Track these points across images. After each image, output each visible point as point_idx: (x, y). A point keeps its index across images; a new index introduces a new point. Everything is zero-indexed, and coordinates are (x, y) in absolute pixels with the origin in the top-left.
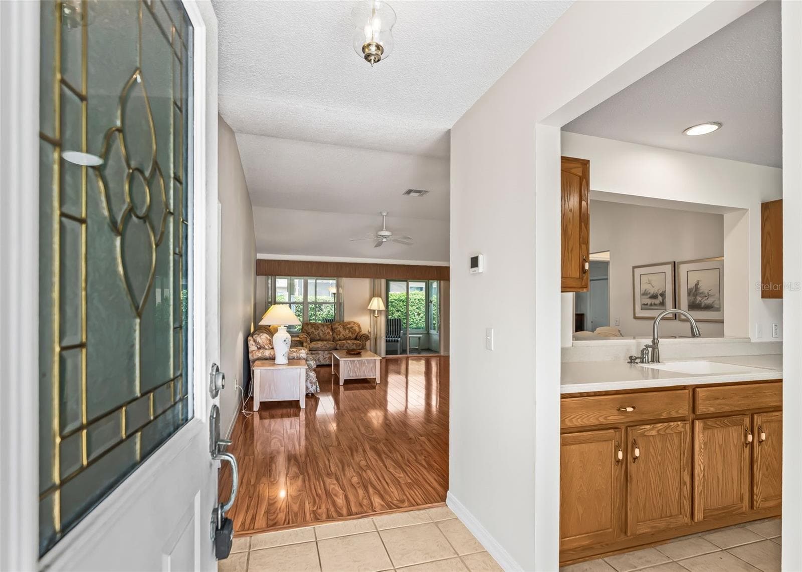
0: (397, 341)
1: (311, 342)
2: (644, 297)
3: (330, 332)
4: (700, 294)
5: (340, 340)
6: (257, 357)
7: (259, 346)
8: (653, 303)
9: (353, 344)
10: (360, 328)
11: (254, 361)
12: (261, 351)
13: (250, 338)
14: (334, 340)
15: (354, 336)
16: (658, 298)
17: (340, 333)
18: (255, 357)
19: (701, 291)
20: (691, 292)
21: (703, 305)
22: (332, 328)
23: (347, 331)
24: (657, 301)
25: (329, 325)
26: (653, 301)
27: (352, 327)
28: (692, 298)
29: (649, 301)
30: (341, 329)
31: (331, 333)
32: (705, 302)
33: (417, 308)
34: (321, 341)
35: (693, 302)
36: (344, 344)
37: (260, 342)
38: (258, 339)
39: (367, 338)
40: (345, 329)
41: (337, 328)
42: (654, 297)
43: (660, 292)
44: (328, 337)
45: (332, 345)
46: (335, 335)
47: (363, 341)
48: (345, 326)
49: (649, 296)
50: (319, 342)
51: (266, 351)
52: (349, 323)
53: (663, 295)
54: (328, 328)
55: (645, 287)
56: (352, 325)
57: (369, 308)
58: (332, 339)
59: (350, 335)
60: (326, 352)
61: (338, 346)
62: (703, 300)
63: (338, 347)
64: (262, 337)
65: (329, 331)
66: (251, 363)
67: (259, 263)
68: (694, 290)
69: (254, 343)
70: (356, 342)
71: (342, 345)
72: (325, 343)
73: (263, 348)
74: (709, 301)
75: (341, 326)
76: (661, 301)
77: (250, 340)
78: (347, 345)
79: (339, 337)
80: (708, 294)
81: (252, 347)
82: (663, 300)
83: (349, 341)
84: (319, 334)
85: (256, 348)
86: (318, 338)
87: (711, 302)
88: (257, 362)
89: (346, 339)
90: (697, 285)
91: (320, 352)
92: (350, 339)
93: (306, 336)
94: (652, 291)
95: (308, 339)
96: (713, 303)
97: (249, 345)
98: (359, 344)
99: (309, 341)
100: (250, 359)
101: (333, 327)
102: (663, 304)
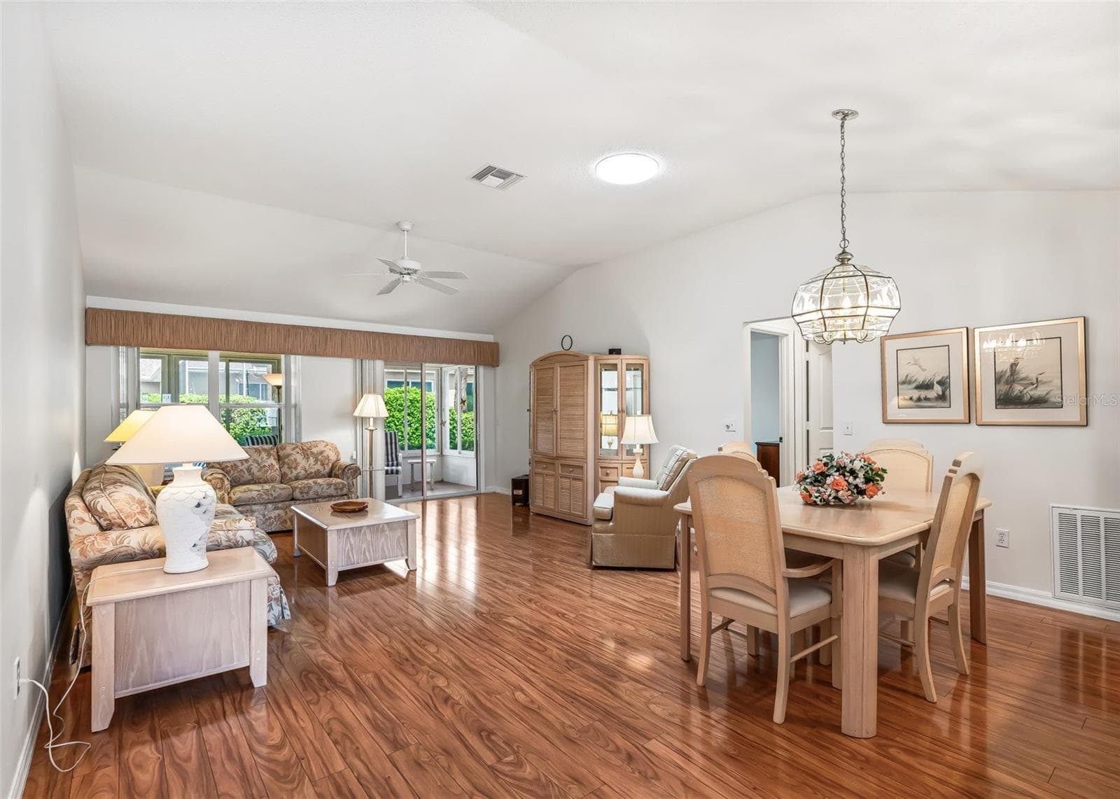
0: (397, 472)
1: (232, 487)
2: (905, 386)
3: (274, 463)
4: (1022, 380)
5: (297, 479)
6: (98, 555)
7: (104, 523)
8: (922, 397)
9: (330, 485)
10: (338, 454)
11: (89, 569)
12: (113, 535)
13: (73, 501)
14: (283, 479)
15: (327, 469)
16: (933, 388)
17: (298, 464)
18: (93, 555)
19: (1022, 376)
20: (1001, 377)
21: (1026, 398)
22: (278, 456)
23: (312, 460)
24: (931, 394)
25: (271, 449)
26: (923, 393)
27: (322, 452)
28: (1003, 388)
29: (916, 394)
30: (299, 458)
31: (277, 467)
32: (1032, 393)
33: (409, 415)
34: (255, 483)
35: (1007, 394)
36: (310, 488)
37: (109, 509)
38: (103, 503)
39: (354, 471)
40: (307, 457)
41: (289, 455)
42: (927, 386)
43: (938, 378)
44: (270, 474)
45: (282, 492)
46: (285, 469)
47: (348, 478)
48: (306, 451)
49: (914, 385)
50: (251, 487)
51: (130, 533)
52: (315, 444)
53: (944, 383)
54: (269, 455)
55: (907, 370)
56: (321, 447)
57: (356, 414)
58: (279, 478)
59: (319, 467)
60: (270, 506)
61: (297, 491)
62: (1025, 391)
63: (297, 494)
64: (116, 496)
65: (272, 461)
66: (78, 575)
67: (91, 315)
68: (1008, 373)
69: (87, 516)
70: (334, 480)
71: (306, 490)
72: (267, 487)
73: (120, 526)
74: (1040, 391)
75: (297, 450)
76: (940, 393)
77: (74, 507)
78: (316, 488)
79: (295, 473)
80: (1037, 379)
81: (81, 526)
82: (944, 392)
83: (320, 481)
84: (249, 470)
85: (96, 529)
86: (247, 476)
87: (1045, 393)
88: (100, 573)
89: (309, 476)
90: (1014, 366)
91: (255, 507)
92: (317, 475)
93: (221, 476)
94: (921, 377)
95: (226, 482)
96: (1047, 394)
97: (70, 523)
98: (341, 486)
99: (229, 486)
100: (73, 563)
101: (281, 453)
102: (943, 397)
